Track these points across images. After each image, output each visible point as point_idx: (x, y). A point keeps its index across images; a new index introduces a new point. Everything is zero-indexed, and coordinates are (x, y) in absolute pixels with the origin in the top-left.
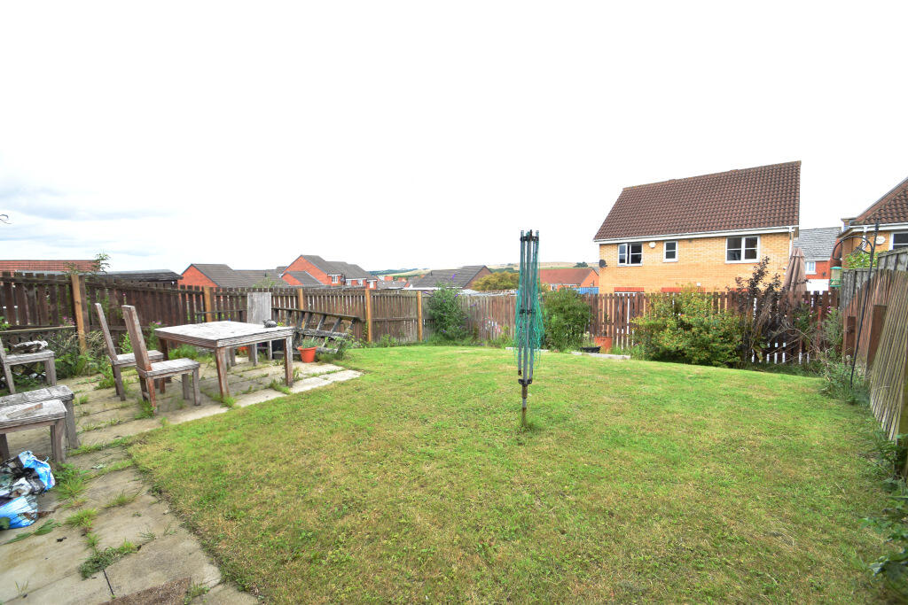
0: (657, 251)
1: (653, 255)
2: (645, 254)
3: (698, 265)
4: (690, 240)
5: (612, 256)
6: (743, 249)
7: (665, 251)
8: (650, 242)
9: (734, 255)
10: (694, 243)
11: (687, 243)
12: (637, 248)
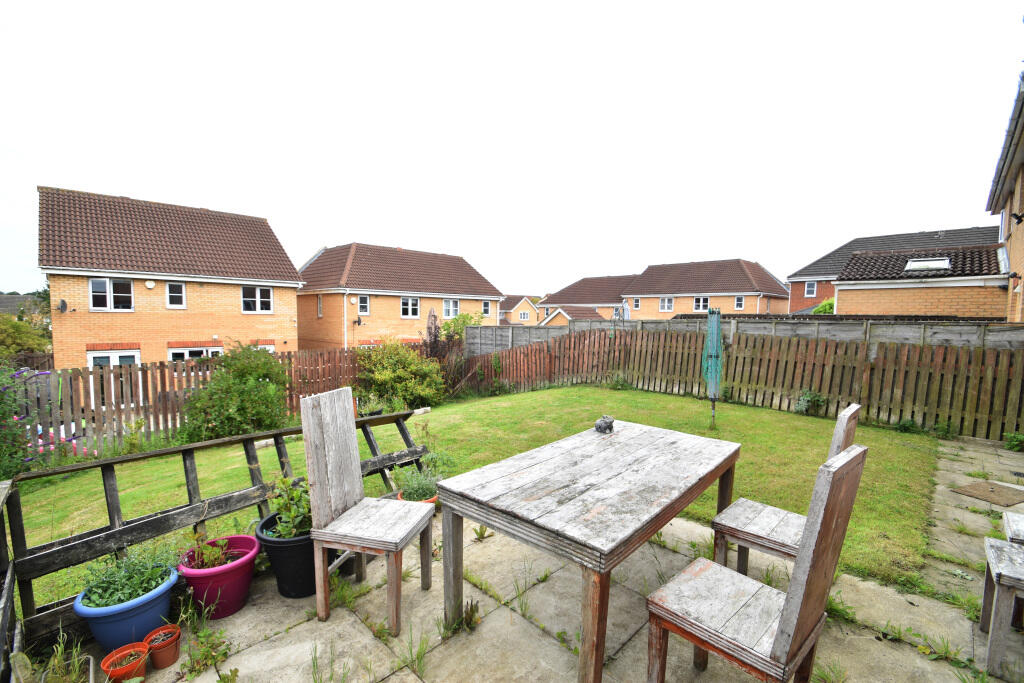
0: (157, 294)
1: (149, 298)
2: (136, 294)
3: (212, 314)
4: (202, 284)
5: (79, 295)
6: (258, 299)
7: (167, 294)
8: (146, 280)
9: (249, 306)
10: (206, 288)
11: (197, 288)
12: (122, 287)
